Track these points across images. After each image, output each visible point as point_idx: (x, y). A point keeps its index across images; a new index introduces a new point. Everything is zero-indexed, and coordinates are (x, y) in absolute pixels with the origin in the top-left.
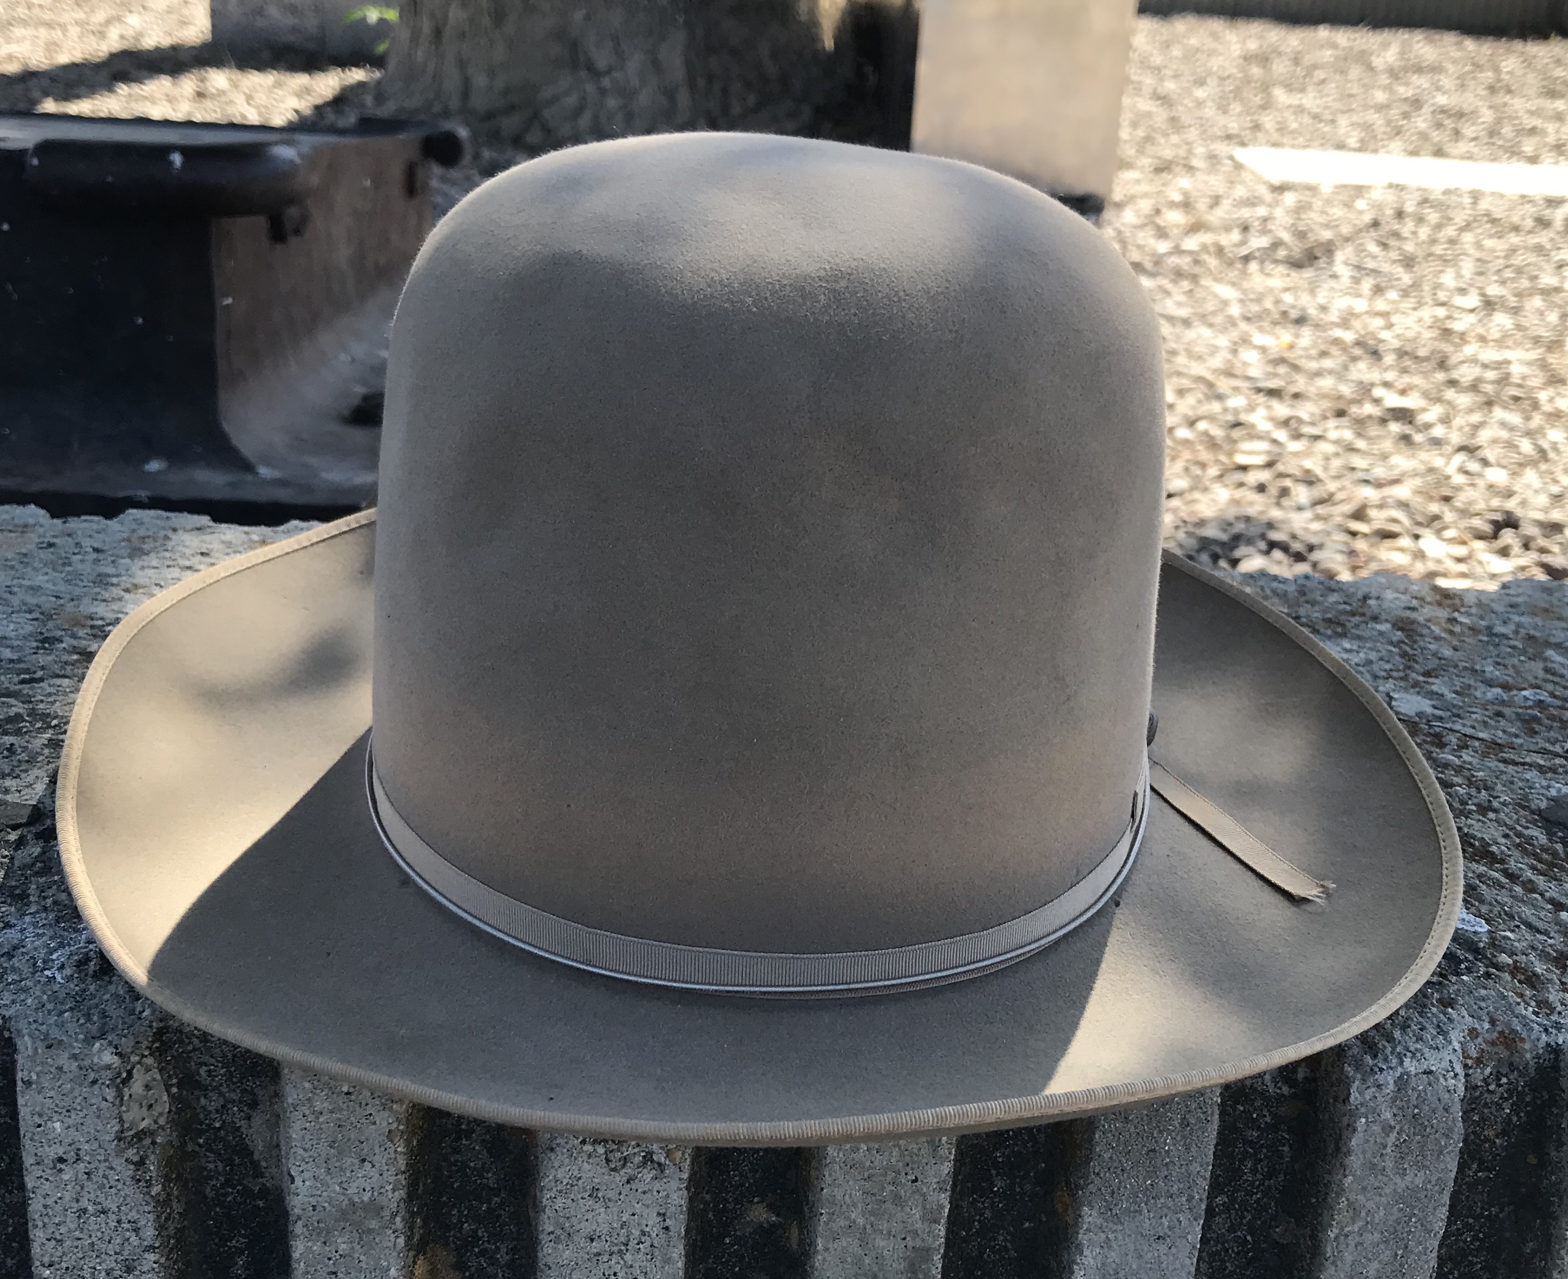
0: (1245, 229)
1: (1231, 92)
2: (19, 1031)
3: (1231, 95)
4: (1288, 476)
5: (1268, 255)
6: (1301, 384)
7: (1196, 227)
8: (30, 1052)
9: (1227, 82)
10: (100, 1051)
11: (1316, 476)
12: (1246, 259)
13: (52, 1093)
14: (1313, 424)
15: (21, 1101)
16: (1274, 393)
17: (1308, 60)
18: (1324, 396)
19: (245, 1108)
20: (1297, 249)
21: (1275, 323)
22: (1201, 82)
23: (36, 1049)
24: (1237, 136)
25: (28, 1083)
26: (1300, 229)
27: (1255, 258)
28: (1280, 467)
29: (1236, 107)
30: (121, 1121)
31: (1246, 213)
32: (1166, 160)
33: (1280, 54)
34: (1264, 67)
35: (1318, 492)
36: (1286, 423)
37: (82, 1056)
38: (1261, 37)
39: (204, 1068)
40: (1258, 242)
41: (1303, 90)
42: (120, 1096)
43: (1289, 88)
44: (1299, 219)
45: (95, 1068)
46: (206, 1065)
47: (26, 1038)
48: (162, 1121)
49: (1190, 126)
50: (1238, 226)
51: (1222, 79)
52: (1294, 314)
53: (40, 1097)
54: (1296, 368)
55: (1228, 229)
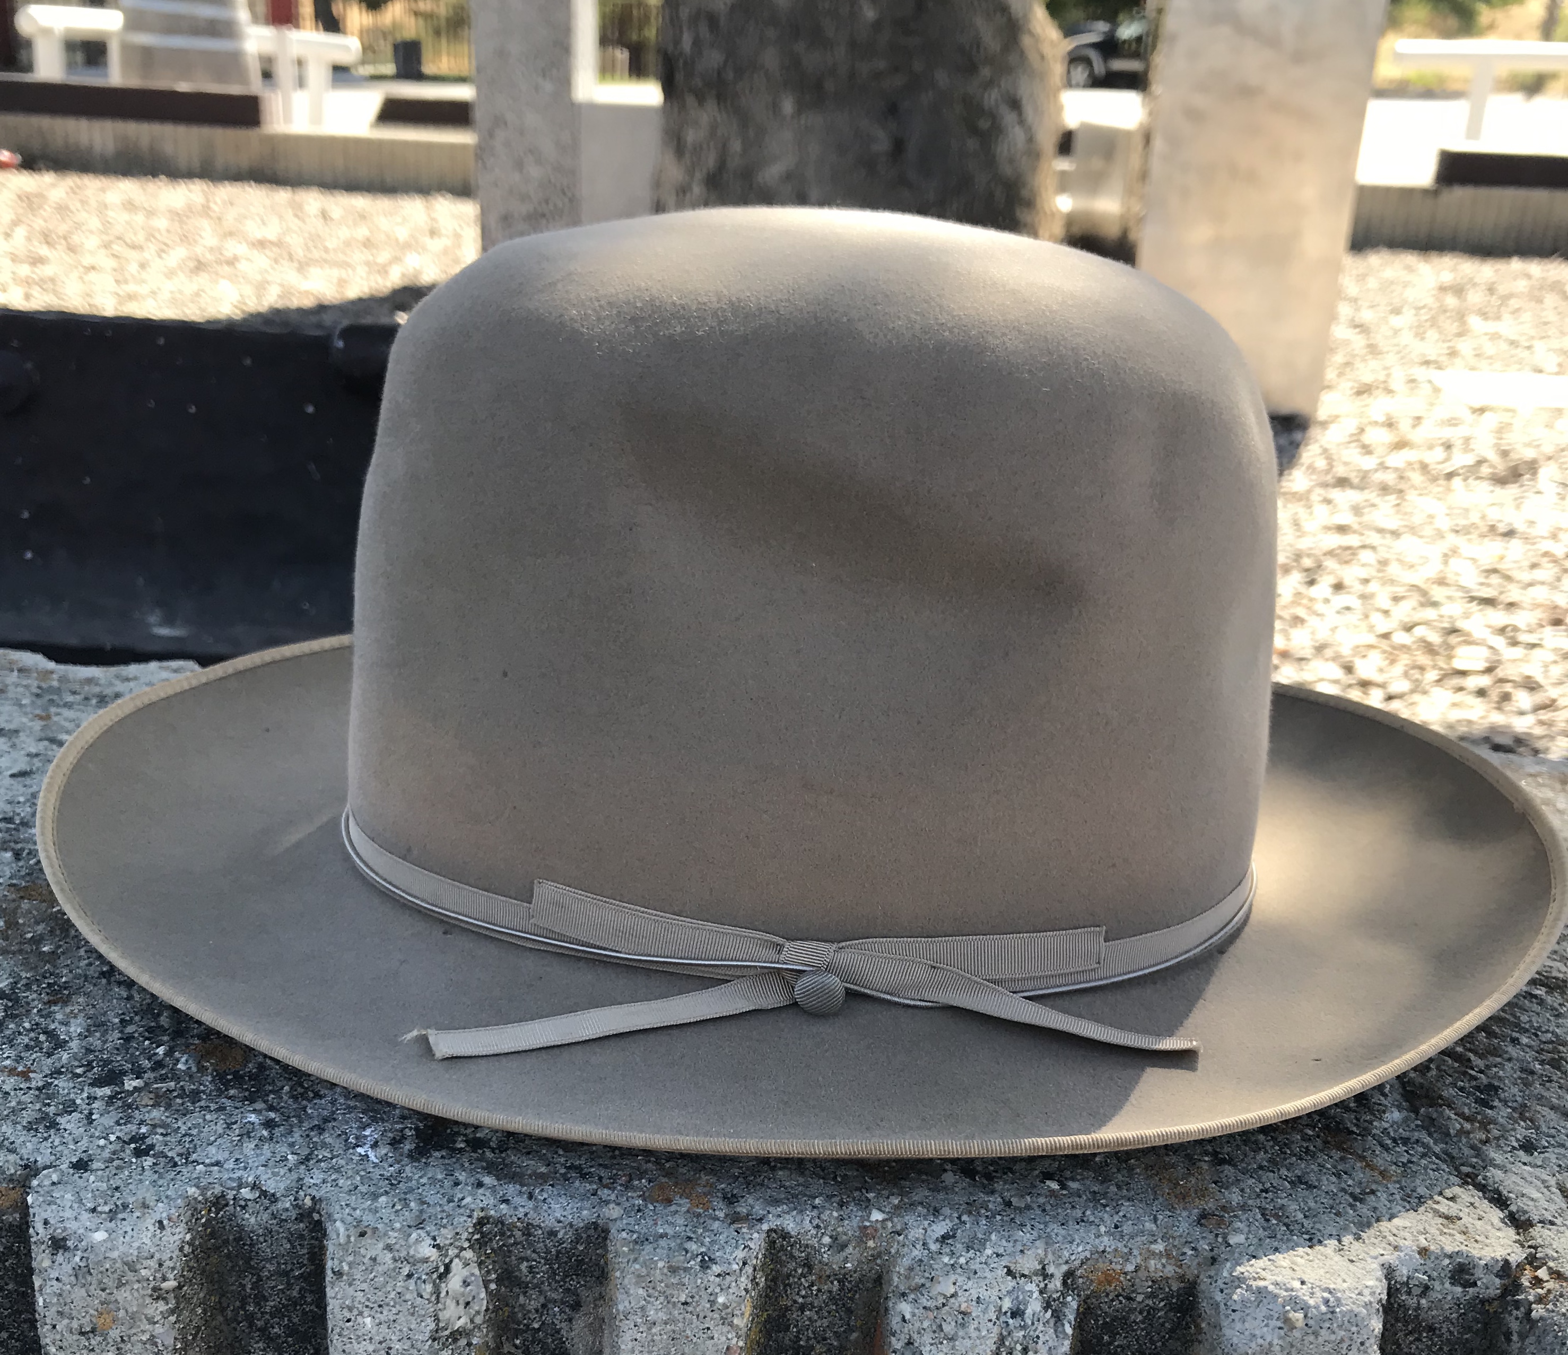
0: (1448, 447)
1: (1426, 321)
2: (330, 1215)
3: (1428, 324)
4: (1508, 681)
5: (1473, 471)
6: (1514, 593)
7: (1401, 445)
8: (342, 1240)
9: (1423, 311)
10: (417, 1241)
11: (1536, 683)
12: (1450, 476)
13: (364, 1286)
14: (1530, 632)
15: (330, 1292)
16: (1489, 602)
17: (1502, 289)
18: (1536, 606)
19: (567, 1310)
20: (1501, 467)
21: (1483, 536)
22: (1397, 311)
23: (349, 1237)
24: (1436, 362)
25: (339, 1274)
26: (1502, 448)
27: (1459, 475)
28: (1500, 673)
29: (1432, 334)
30: (437, 1320)
31: (1448, 433)
32: (1366, 384)
33: (1475, 285)
34: (1459, 298)
35: (1539, 698)
36: (1502, 631)
37: (397, 1247)
38: (1454, 270)
39: (525, 1264)
40: (1461, 460)
41: (1498, 318)
42: (437, 1292)
43: (1484, 315)
44: (1501, 439)
45: (411, 1260)
46: (528, 1261)
47: (338, 1224)
48: (479, 1320)
49: (1388, 352)
50: (1443, 444)
51: (1418, 309)
52: (1502, 528)
53: (350, 1291)
54: (1508, 578)
55: (1431, 447)
